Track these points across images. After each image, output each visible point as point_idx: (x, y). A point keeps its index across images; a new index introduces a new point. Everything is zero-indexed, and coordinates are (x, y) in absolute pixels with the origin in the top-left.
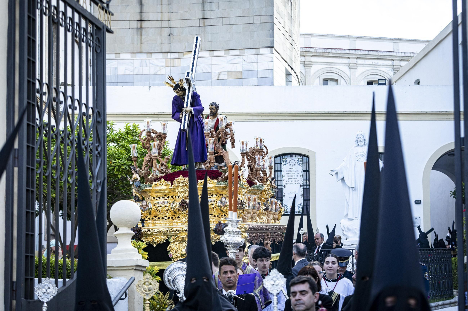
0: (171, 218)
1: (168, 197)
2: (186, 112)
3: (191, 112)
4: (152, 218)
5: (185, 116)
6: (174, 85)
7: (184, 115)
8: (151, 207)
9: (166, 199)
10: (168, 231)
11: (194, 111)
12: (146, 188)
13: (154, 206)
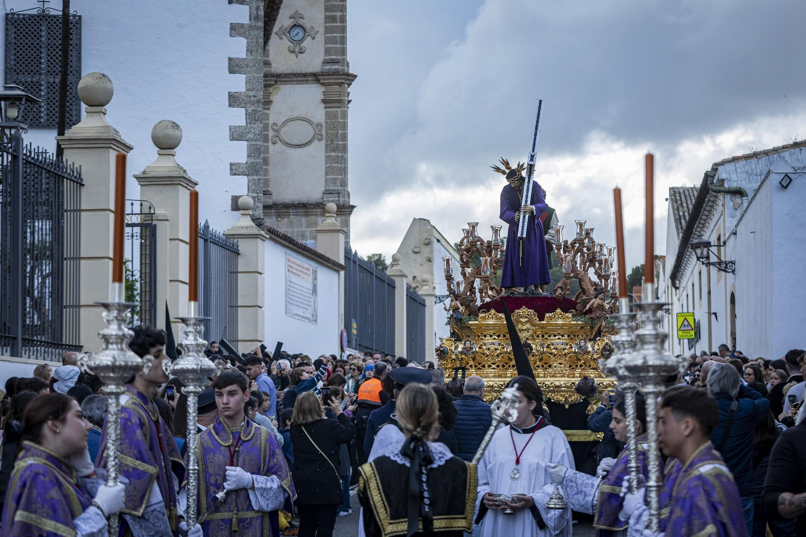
0: (501, 366)
1: (498, 336)
2: (525, 212)
3: (532, 212)
4: (476, 366)
5: (524, 217)
6: (507, 171)
7: (522, 216)
8: (477, 349)
9: (495, 339)
10: (502, 386)
11: (536, 210)
12: (470, 322)
13: (480, 348)
